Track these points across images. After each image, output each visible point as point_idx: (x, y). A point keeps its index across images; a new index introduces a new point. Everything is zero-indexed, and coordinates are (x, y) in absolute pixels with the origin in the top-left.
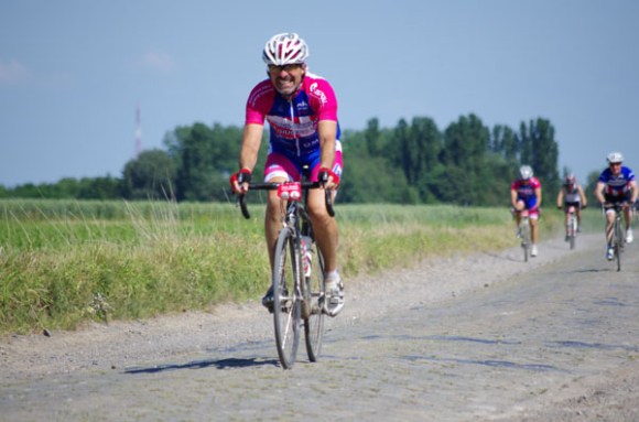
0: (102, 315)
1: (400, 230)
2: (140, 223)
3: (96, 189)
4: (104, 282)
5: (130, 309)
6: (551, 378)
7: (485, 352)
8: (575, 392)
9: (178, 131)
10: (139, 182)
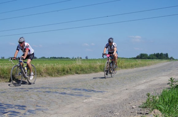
0: (135, 67)
1: (157, 61)
2: (138, 61)
3: (134, 58)
4: (135, 65)
5: (137, 67)
6: (168, 72)
7: (164, 70)
8: (170, 73)
9: (140, 54)
10: (138, 58)
